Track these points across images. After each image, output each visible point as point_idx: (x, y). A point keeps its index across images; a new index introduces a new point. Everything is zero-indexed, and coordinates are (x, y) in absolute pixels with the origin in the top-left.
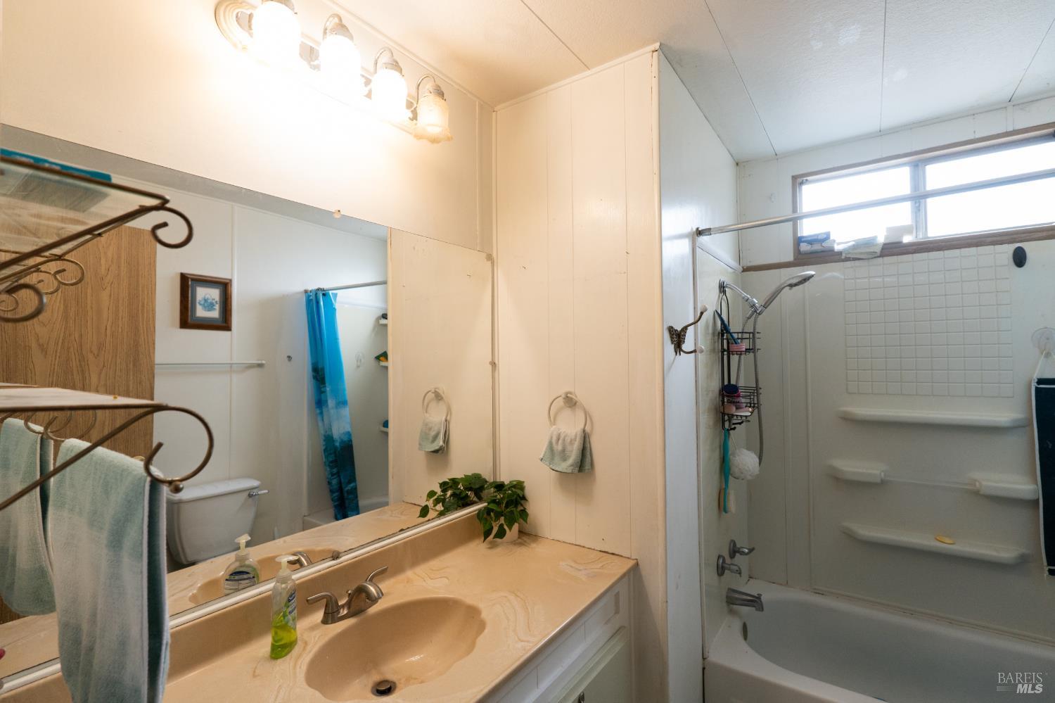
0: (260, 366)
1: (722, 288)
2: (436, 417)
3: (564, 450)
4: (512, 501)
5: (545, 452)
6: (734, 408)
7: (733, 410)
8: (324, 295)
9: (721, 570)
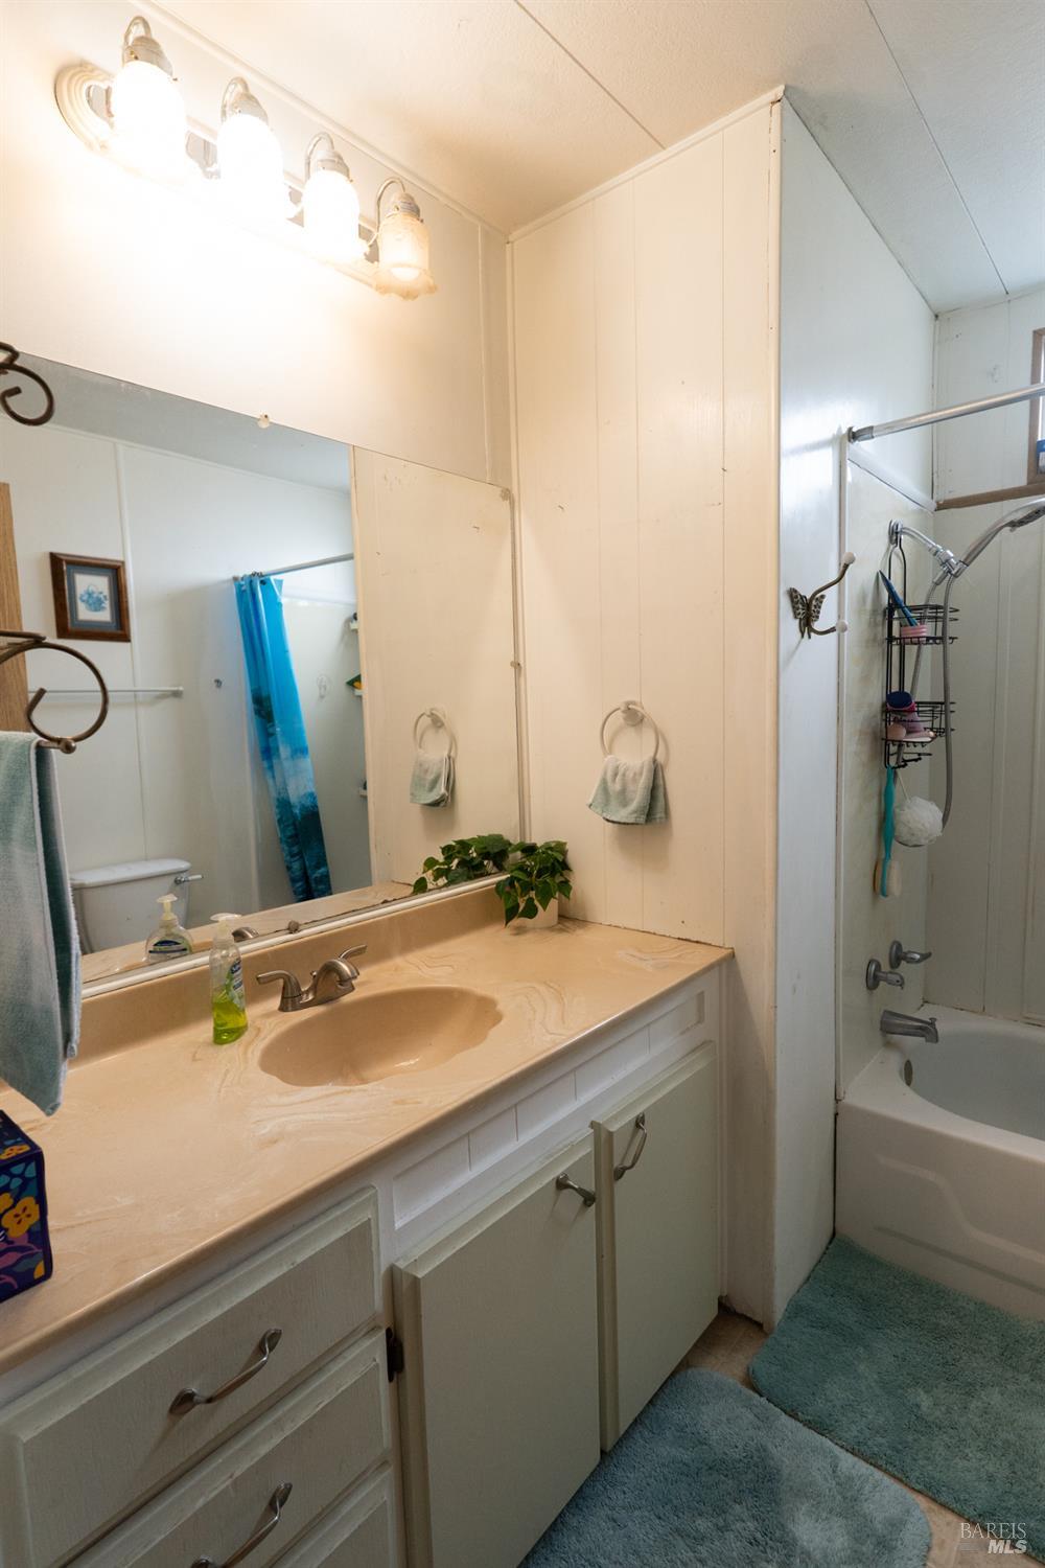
0: (176, 694)
1: (895, 535)
2: (434, 753)
3: (623, 791)
4: (547, 868)
5: (596, 795)
6: (904, 731)
7: (902, 734)
8: (263, 582)
9: (873, 981)
